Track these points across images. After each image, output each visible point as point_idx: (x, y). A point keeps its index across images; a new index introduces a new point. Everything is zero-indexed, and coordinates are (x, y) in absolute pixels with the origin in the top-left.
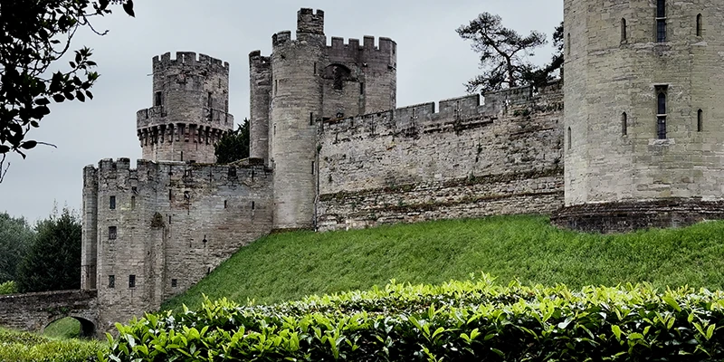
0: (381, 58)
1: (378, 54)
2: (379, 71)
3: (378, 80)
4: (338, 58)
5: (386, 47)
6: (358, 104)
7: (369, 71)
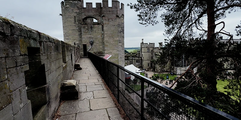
0: (113, 11)
1: (111, 9)
2: (111, 18)
3: (111, 23)
4: (89, 13)
5: (115, 5)
6: (101, 36)
7: (106, 18)
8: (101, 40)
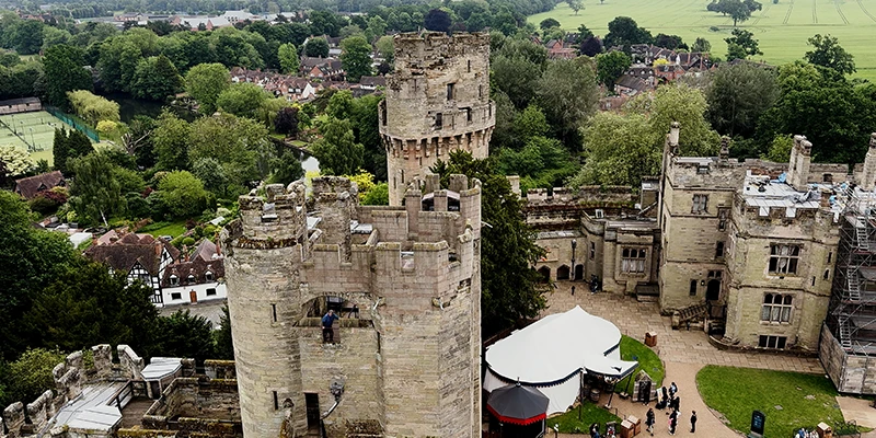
0: (416, 286)
1: (408, 280)
2: (411, 312)
3: (411, 328)
4: (329, 285)
5: (428, 265)
6: (373, 367)
7: (390, 312)
8: (372, 383)
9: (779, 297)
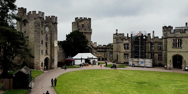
7: (30, 20)
9: (126, 54)
